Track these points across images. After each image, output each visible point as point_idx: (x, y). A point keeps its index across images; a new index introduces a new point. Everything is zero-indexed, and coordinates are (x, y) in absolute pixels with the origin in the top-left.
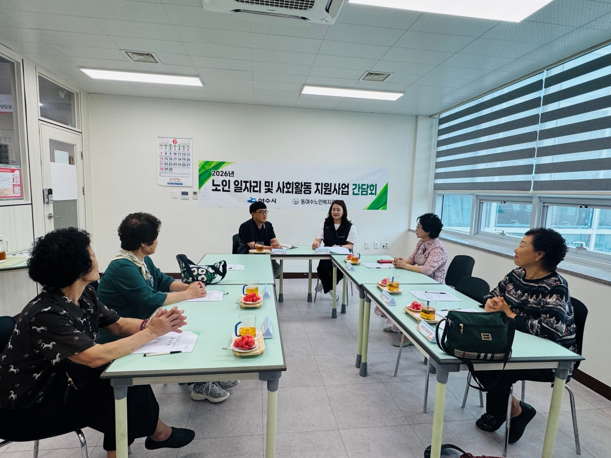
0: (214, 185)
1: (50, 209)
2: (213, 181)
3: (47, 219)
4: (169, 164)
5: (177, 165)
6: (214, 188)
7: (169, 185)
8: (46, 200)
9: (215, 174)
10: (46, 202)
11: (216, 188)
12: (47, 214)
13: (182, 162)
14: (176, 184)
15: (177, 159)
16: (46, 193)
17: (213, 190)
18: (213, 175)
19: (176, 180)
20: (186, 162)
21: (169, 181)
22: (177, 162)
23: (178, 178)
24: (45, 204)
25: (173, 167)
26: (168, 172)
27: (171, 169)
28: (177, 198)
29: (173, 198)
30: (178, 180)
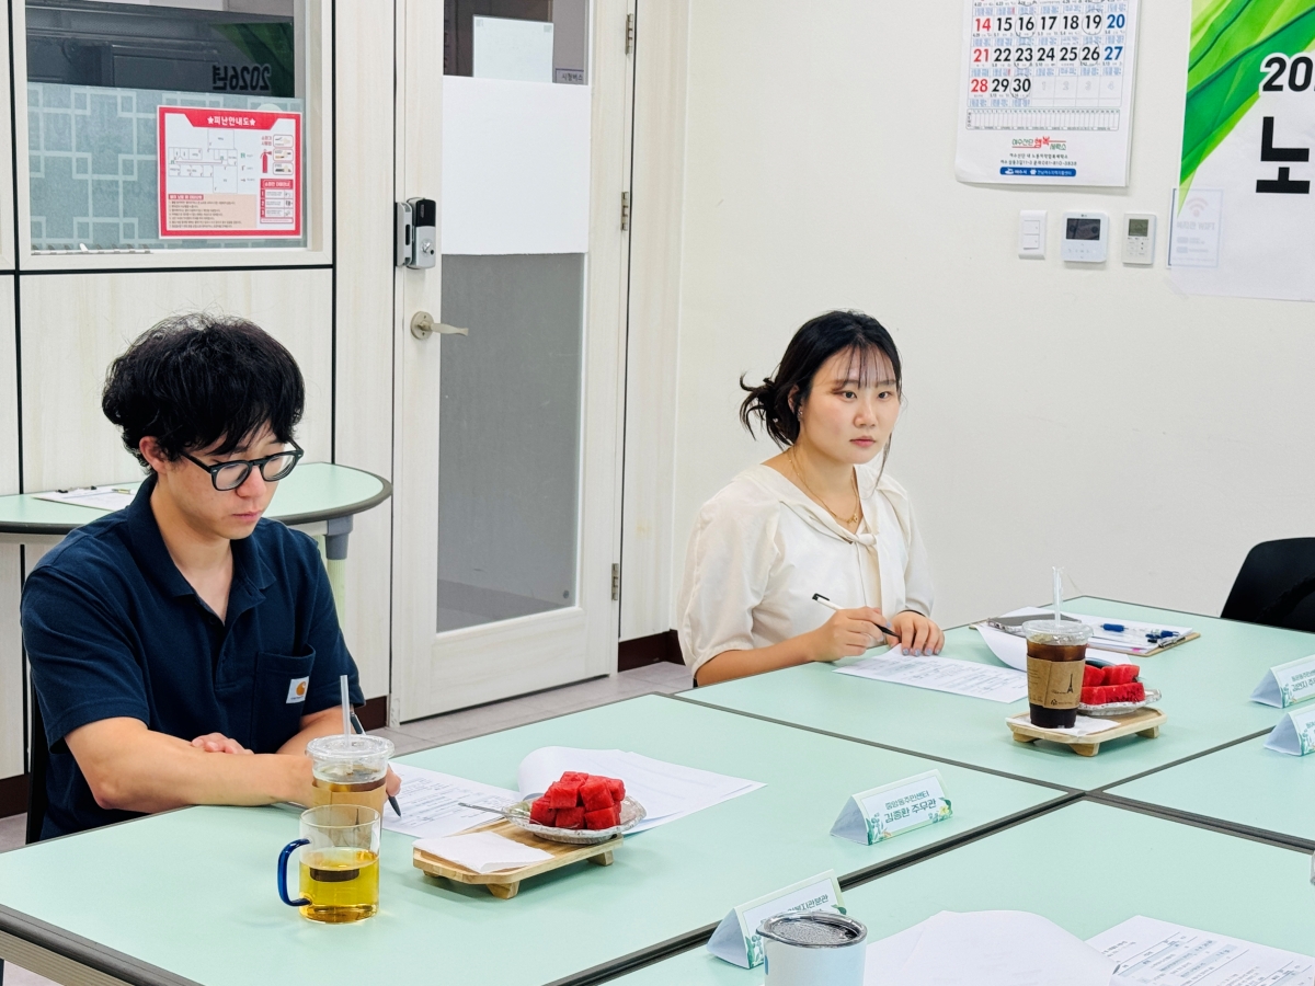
0: (1269, 153)
1: (426, 294)
2: (1268, 124)
3: (404, 335)
4: (1014, 56)
5: (1058, 54)
6: (1271, 171)
7: (1010, 179)
8: (405, 251)
9: (1283, 80)
10: (404, 258)
11: (1284, 172)
12: (406, 315)
13: (1080, 38)
14: (1041, 172)
15: (1060, 22)
16: (407, 218)
17: (1264, 186)
18: (1269, 87)
19: (1045, 149)
20: (1102, 37)
21: (1006, 153)
22: (1059, 37)
23: (1054, 136)
24: (402, 272)
25: (1032, 70)
26: (1010, 101)
27: (1025, 85)
28: (1041, 258)
29: (1022, 257)
30: (1053, 147)
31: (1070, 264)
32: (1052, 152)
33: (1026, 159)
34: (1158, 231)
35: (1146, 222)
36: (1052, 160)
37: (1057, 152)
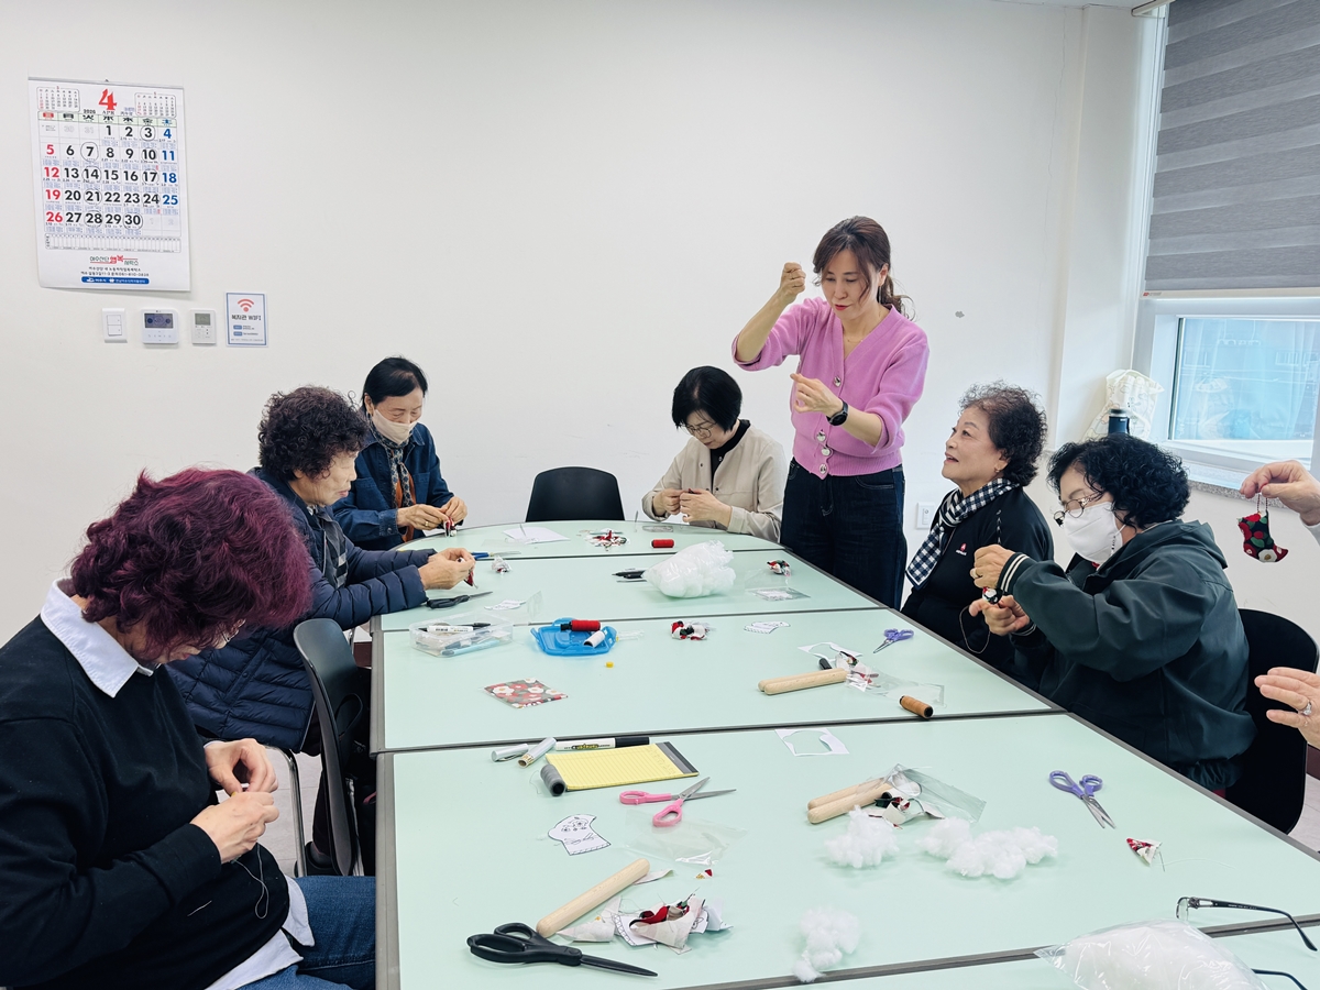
13: (141, 187)
14: (117, 280)
21: (87, 267)
22: (121, 186)
28: (125, 341)
29: (107, 341)
30: (127, 263)
31: (148, 345)
32: (127, 267)
33: (104, 271)
34: (219, 322)
35: (208, 316)
36: (128, 272)
37: (130, 266)
